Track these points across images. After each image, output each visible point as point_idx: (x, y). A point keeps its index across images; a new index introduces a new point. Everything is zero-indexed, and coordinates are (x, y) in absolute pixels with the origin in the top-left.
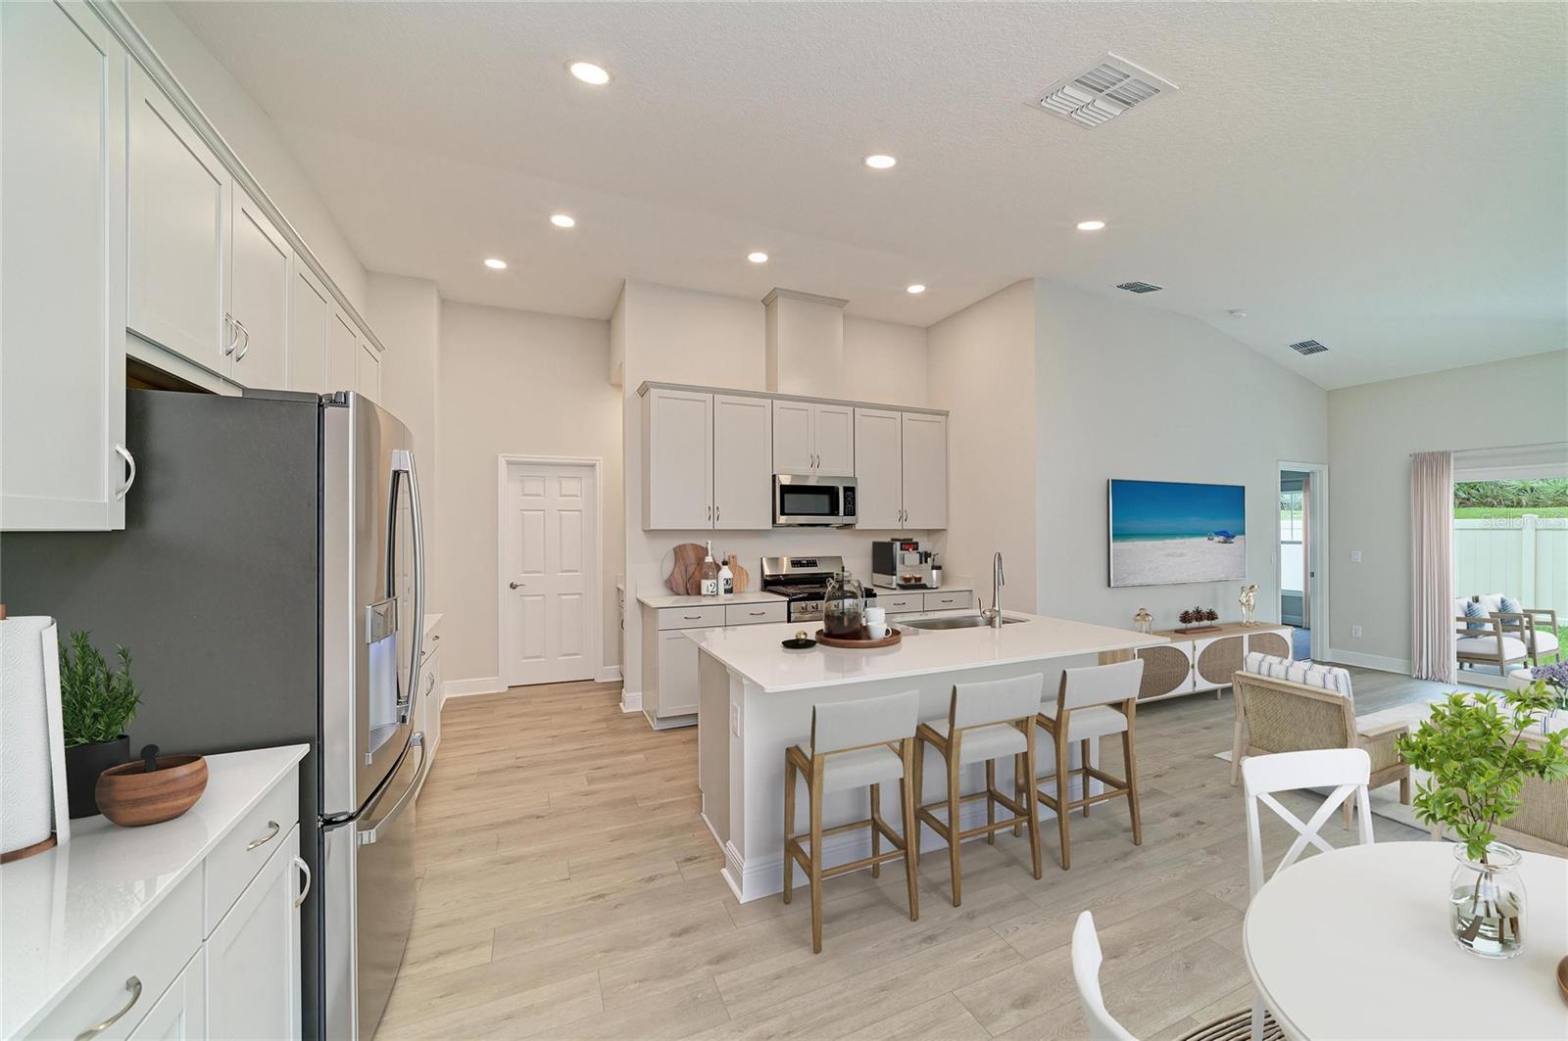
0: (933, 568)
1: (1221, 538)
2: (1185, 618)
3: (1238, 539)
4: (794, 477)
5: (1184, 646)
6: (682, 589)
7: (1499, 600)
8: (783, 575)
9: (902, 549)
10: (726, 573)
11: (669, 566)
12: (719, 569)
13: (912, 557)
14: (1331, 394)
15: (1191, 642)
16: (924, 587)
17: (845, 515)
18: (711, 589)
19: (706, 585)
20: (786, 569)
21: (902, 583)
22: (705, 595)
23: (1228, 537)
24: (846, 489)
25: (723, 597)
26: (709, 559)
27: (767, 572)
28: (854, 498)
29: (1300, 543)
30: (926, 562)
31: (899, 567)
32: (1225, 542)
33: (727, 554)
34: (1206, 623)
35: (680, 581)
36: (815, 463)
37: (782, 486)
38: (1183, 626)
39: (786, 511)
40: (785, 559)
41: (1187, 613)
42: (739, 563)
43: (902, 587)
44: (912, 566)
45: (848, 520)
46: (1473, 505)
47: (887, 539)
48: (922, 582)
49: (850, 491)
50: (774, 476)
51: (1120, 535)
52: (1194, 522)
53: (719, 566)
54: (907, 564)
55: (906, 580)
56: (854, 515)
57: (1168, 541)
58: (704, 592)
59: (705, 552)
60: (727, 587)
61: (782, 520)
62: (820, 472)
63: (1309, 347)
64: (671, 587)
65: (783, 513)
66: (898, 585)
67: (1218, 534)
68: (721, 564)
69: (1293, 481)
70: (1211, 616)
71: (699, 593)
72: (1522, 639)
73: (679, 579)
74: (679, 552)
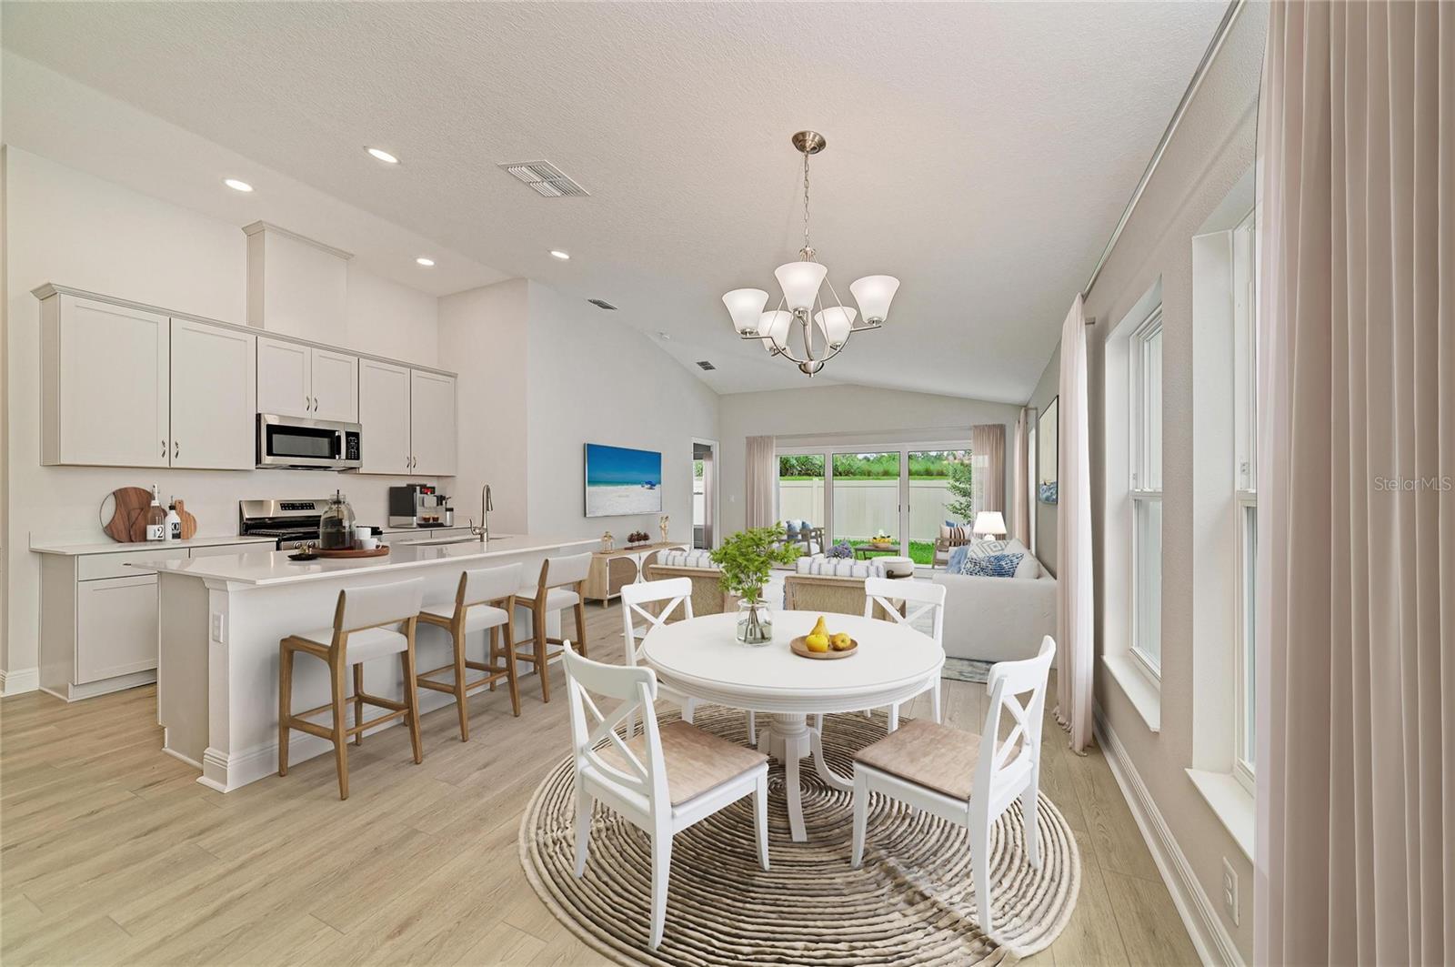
0: (447, 510)
1: (649, 486)
2: (631, 539)
3: (657, 487)
4: (281, 417)
5: (634, 556)
6: (124, 535)
7: (801, 523)
8: (270, 519)
9: (421, 493)
10: (173, 517)
11: (109, 510)
12: (166, 514)
13: (430, 500)
14: (720, 397)
15: (638, 555)
16: (441, 525)
17: (347, 458)
18: (158, 535)
19: (152, 531)
20: (273, 511)
21: (423, 522)
22: (151, 541)
23: (652, 485)
24: (348, 434)
25: (171, 543)
26: (155, 503)
27: (247, 516)
28: (358, 443)
29: (701, 494)
30: (442, 504)
31: (419, 509)
32: (651, 488)
33: (174, 500)
34: (642, 543)
35: (121, 527)
36: (313, 404)
37: (269, 427)
38: (630, 545)
39: (274, 452)
40: (273, 502)
41: (632, 535)
42: (186, 509)
43: (420, 526)
44: (430, 508)
45: (353, 463)
46: (804, 475)
47: (402, 483)
48: (440, 522)
49: (354, 437)
50: (258, 417)
51: (593, 482)
52: (634, 475)
53: (164, 511)
54: (426, 506)
55: (425, 519)
56: (358, 459)
57: (619, 487)
58: (150, 536)
59: (150, 496)
60: (175, 532)
61: (267, 460)
62: (317, 416)
63: (706, 366)
64: (112, 532)
65: (270, 453)
66: (418, 524)
67: (647, 483)
68: (167, 509)
69: (702, 452)
70: (646, 537)
71: (145, 539)
72: (817, 543)
73: (121, 526)
74: (121, 496)
